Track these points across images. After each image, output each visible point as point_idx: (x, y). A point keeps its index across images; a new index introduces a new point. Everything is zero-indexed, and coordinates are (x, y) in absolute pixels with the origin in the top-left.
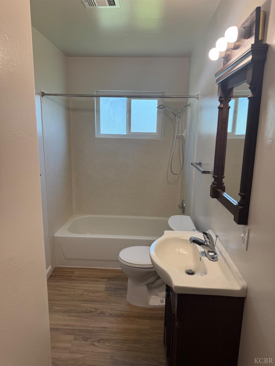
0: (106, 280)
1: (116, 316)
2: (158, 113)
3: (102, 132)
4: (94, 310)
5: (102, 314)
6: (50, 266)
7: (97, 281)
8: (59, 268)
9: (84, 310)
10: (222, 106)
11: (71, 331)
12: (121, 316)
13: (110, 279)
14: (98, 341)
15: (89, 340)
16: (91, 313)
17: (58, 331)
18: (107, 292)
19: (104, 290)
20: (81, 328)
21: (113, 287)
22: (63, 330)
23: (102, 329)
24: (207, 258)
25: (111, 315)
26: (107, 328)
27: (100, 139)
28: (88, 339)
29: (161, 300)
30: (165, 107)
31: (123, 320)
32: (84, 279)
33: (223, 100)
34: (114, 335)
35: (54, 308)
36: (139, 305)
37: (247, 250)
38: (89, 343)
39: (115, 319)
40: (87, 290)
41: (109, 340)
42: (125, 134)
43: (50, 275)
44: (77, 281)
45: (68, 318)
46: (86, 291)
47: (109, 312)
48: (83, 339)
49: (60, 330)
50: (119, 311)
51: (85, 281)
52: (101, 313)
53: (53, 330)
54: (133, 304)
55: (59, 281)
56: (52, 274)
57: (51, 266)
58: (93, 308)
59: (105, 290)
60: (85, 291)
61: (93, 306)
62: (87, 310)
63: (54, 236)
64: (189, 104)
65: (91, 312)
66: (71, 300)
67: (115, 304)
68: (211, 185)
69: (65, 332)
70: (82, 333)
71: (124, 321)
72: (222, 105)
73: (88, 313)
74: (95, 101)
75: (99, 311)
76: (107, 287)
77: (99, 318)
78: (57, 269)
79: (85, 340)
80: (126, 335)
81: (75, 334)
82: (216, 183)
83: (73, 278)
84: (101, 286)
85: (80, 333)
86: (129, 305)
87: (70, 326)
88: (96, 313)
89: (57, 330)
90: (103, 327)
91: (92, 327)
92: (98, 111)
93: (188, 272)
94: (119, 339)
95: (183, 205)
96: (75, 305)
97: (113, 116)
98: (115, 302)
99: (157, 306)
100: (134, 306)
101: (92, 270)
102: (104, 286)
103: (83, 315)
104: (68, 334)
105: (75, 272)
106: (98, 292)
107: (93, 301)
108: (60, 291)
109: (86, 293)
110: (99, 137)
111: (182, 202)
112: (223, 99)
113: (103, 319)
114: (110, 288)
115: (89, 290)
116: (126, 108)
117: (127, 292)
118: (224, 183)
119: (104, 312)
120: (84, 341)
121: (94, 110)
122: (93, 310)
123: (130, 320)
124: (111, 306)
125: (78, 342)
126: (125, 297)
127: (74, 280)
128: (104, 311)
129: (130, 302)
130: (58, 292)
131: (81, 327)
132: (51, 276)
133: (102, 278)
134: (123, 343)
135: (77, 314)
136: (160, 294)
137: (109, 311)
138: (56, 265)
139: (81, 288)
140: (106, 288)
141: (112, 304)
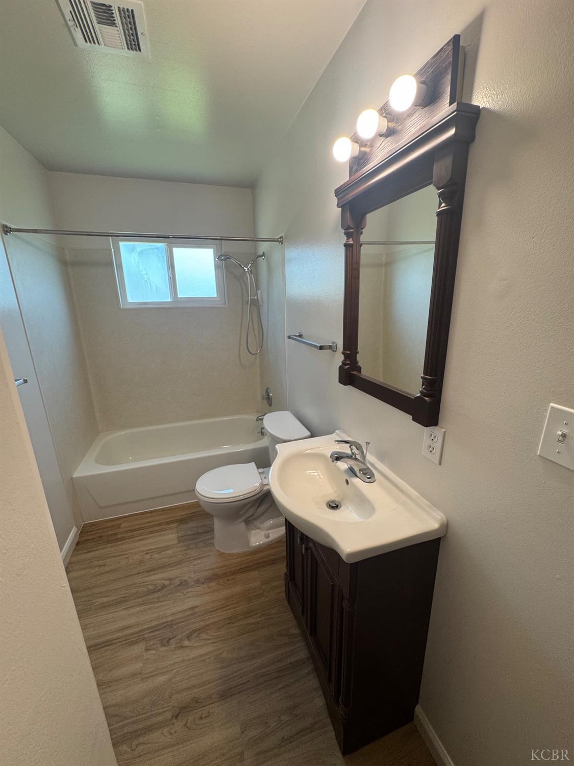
0: (175, 525)
1: (206, 580)
2: (217, 267)
3: (130, 300)
4: (169, 583)
5: (184, 584)
6: (74, 527)
7: (161, 530)
8: (90, 525)
9: (151, 587)
10: (352, 242)
11: (136, 635)
12: (215, 577)
13: (181, 521)
14: (189, 637)
15: (172, 641)
16: (165, 590)
17: (112, 644)
18: (182, 544)
19: (177, 542)
20: (153, 624)
21: (189, 533)
22: (121, 640)
23: (190, 612)
24: (358, 479)
25: (198, 582)
26: (197, 607)
27: (129, 310)
28: (170, 639)
29: (265, 533)
30: (229, 258)
31: (218, 583)
32: (141, 531)
33: (352, 233)
34: (211, 615)
35: (95, 602)
36: (235, 551)
37: (440, 464)
38: (173, 647)
39: (205, 586)
40: (148, 550)
41: (204, 629)
42: (169, 300)
43: (76, 541)
44: (129, 539)
45: (126, 612)
46: (147, 553)
47: (193, 578)
48: (161, 644)
49: (114, 642)
50: (208, 570)
51: (142, 536)
52: (181, 584)
53: (102, 647)
54: (227, 552)
55: (95, 549)
56: (79, 538)
57: (76, 527)
58: (165, 580)
59: (179, 542)
60: (145, 553)
61: (165, 575)
62: (157, 587)
63: (72, 478)
64: (262, 254)
65: (164, 587)
66: (122, 578)
67: (199, 562)
68: (340, 366)
69: (125, 642)
70: (157, 632)
71: (221, 585)
72: (351, 240)
73: (159, 591)
74: (113, 250)
75: (177, 582)
76: (180, 535)
77: (178, 594)
78: (87, 528)
79: (165, 643)
80: (230, 609)
81: (144, 639)
82: (349, 362)
83: (120, 536)
84: (170, 537)
85: (153, 634)
86: (221, 554)
87: (133, 626)
88: (172, 587)
89: (109, 643)
90: (189, 609)
91: (171, 615)
92: (120, 266)
93: (330, 506)
94: (222, 620)
95: (268, 395)
96: (133, 585)
97: (146, 274)
98: (198, 557)
99: (263, 544)
100: (229, 554)
101: (149, 515)
102: (175, 536)
103: (151, 597)
104: (132, 644)
105: (120, 524)
106: (168, 548)
107: (164, 567)
108: (100, 566)
109: (148, 556)
110: (126, 307)
111: (267, 391)
112: (352, 230)
113: (187, 593)
114: (185, 536)
115: (151, 549)
116: (166, 261)
117: (213, 534)
118: (358, 362)
119: (185, 581)
120: (164, 646)
121: (112, 264)
122: (166, 583)
123: (230, 579)
124: (194, 565)
125: (153, 652)
126: (213, 544)
127: (122, 539)
128: (185, 578)
129: (222, 551)
130: (97, 569)
131: (152, 621)
132: (78, 544)
133: (169, 523)
134: (228, 624)
135: (140, 600)
136: (262, 525)
137: (192, 576)
138: (84, 522)
139: (137, 550)
140: (178, 537)
141: (195, 563)
